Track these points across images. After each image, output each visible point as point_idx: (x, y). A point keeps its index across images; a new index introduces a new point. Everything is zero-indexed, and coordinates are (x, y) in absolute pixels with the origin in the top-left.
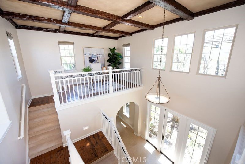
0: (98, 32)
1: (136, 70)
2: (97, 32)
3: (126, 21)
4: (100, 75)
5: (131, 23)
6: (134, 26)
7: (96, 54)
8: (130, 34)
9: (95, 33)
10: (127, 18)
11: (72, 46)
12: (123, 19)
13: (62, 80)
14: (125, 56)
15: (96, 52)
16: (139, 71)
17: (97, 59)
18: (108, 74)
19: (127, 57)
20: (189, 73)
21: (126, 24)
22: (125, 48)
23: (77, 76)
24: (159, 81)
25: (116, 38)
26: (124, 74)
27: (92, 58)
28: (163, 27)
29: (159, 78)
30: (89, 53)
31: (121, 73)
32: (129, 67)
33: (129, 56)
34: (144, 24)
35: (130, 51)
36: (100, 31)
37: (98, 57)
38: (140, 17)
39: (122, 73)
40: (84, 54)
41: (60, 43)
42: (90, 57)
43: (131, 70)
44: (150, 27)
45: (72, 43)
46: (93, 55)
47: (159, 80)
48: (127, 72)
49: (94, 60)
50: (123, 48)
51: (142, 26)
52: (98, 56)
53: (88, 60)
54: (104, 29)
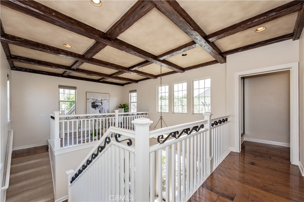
0: (105, 78)
1: (142, 114)
2: (103, 78)
3: (132, 71)
4: (106, 118)
5: (136, 72)
6: (139, 75)
7: (100, 100)
8: (137, 81)
9: (101, 79)
10: (133, 69)
11: (74, 90)
12: (129, 69)
13: (66, 121)
14: (132, 102)
15: (100, 97)
16: (146, 115)
17: (101, 105)
18: (114, 117)
19: (134, 102)
20: (187, 113)
21: (132, 73)
22: (131, 93)
23: (83, 118)
24: (161, 120)
25: (122, 85)
26: (131, 117)
27: (96, 104)
28: (160, 77)
29: (161, 117)
30: (93, 98)
31: (127, 117)
32: (136, 111)
33: (136, 101)
34: (148, 74)
35: (136, 97)
36: (107, 77)
37: (103, 103)
38: (144, 68)
39: (129, 116)
40: (87, 99)
41: (60, 87)
42: (94, 102)
43: (138, 114)
44: (153, 77)
45: (74, 88)
46: (97, 100)
47: (161, 118)
48: (133, 116)
49: (97, 106)
50: (130, 94)
51: (146, 75)
52: (103, 101)
53: (90, 105)
54: (111, 76)
